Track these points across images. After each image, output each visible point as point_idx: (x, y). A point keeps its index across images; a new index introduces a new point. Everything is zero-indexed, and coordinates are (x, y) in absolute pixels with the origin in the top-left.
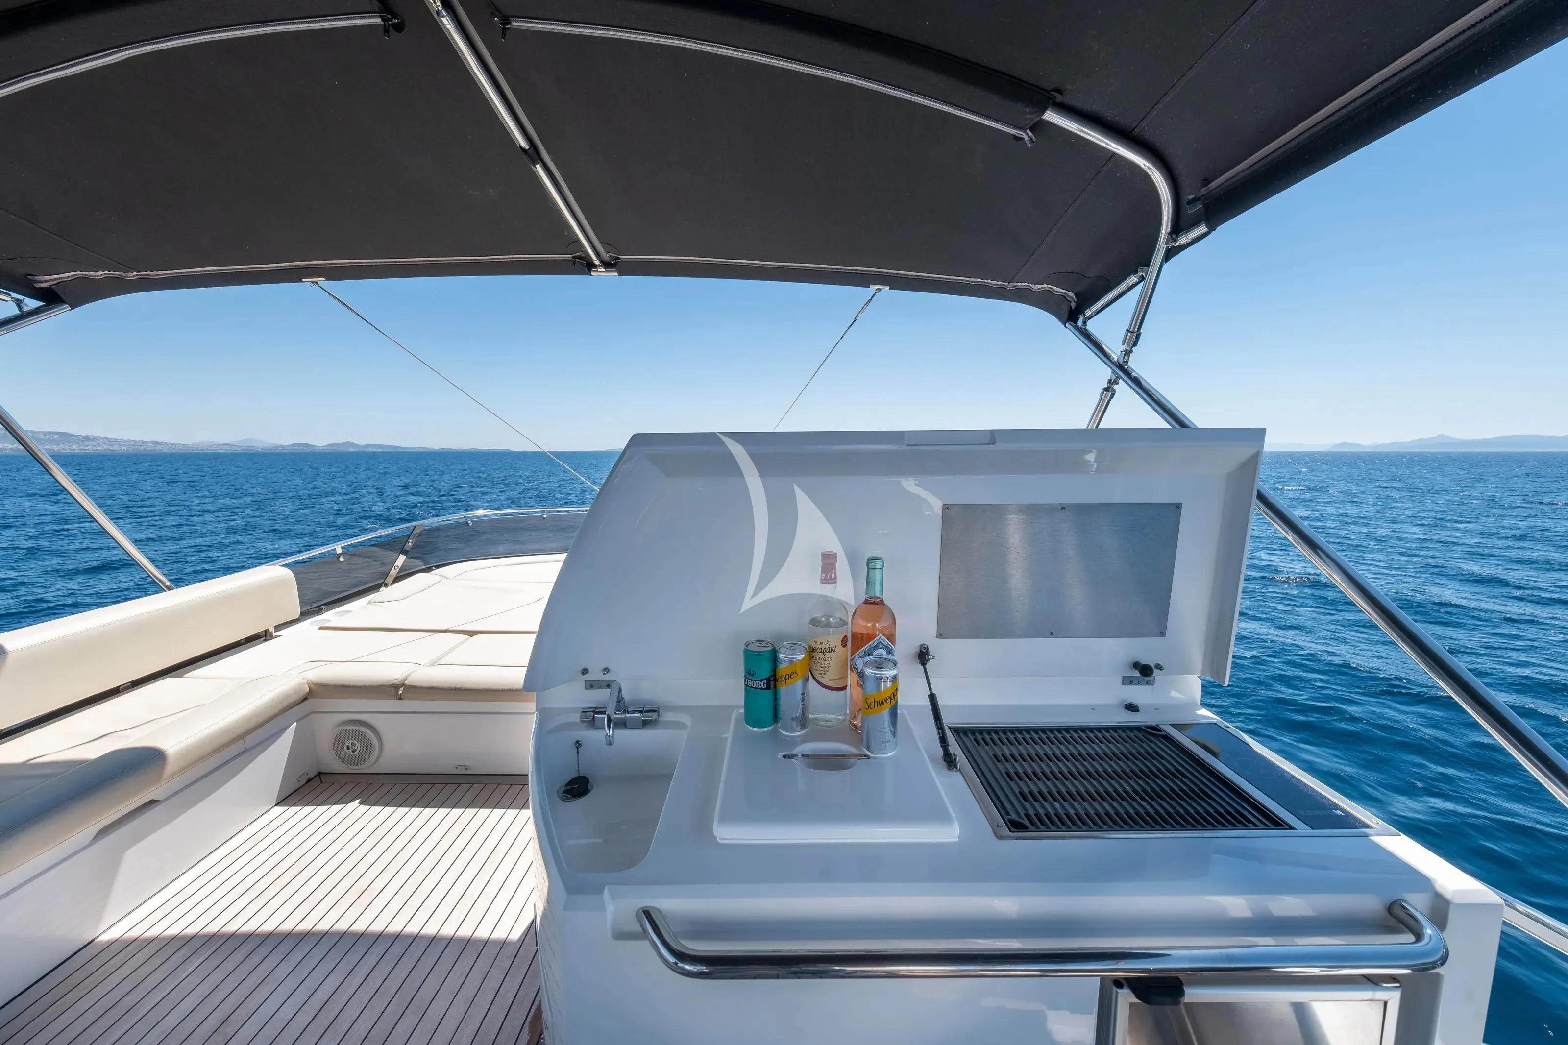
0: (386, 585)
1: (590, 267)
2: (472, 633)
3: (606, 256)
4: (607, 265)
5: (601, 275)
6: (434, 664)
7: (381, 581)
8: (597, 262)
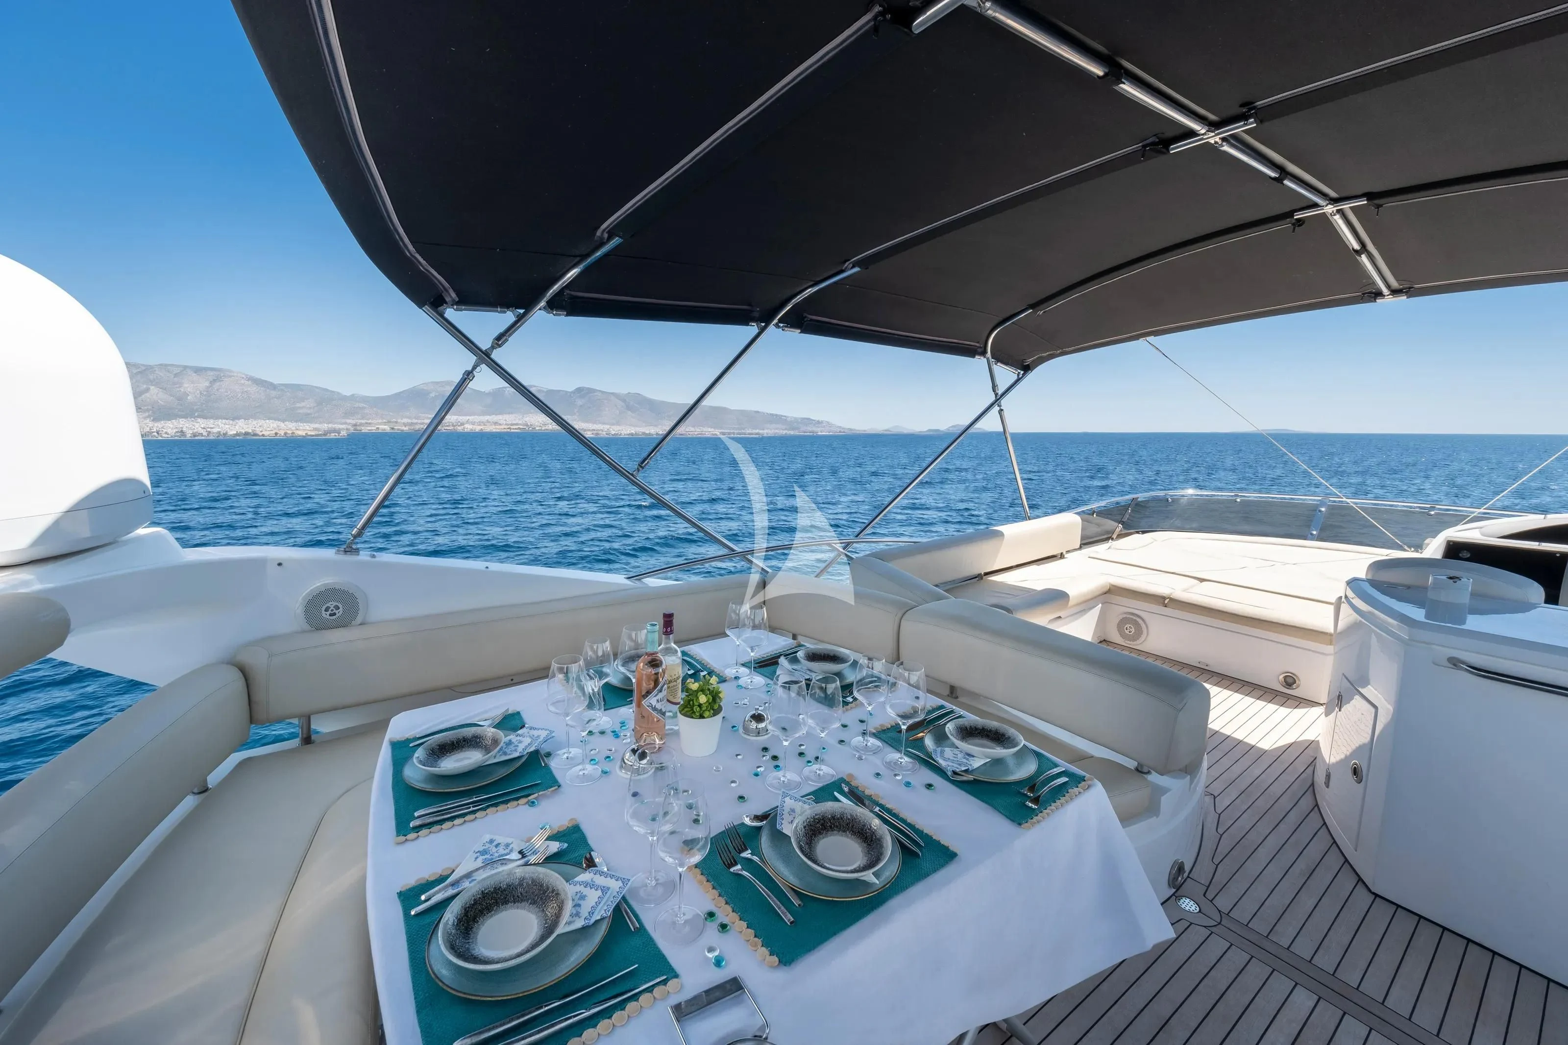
0: (1112, 539)
1: (1379, 294)
2: (1202, 580)
3: (1395, 284)
4: (1395, 292)
5: (1389, 300)
6: (1184, 591)
7: (1110, 535)
8: (1385, 291)
